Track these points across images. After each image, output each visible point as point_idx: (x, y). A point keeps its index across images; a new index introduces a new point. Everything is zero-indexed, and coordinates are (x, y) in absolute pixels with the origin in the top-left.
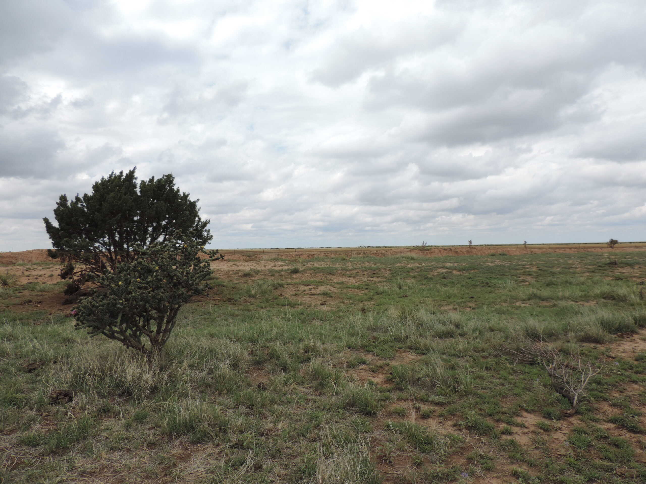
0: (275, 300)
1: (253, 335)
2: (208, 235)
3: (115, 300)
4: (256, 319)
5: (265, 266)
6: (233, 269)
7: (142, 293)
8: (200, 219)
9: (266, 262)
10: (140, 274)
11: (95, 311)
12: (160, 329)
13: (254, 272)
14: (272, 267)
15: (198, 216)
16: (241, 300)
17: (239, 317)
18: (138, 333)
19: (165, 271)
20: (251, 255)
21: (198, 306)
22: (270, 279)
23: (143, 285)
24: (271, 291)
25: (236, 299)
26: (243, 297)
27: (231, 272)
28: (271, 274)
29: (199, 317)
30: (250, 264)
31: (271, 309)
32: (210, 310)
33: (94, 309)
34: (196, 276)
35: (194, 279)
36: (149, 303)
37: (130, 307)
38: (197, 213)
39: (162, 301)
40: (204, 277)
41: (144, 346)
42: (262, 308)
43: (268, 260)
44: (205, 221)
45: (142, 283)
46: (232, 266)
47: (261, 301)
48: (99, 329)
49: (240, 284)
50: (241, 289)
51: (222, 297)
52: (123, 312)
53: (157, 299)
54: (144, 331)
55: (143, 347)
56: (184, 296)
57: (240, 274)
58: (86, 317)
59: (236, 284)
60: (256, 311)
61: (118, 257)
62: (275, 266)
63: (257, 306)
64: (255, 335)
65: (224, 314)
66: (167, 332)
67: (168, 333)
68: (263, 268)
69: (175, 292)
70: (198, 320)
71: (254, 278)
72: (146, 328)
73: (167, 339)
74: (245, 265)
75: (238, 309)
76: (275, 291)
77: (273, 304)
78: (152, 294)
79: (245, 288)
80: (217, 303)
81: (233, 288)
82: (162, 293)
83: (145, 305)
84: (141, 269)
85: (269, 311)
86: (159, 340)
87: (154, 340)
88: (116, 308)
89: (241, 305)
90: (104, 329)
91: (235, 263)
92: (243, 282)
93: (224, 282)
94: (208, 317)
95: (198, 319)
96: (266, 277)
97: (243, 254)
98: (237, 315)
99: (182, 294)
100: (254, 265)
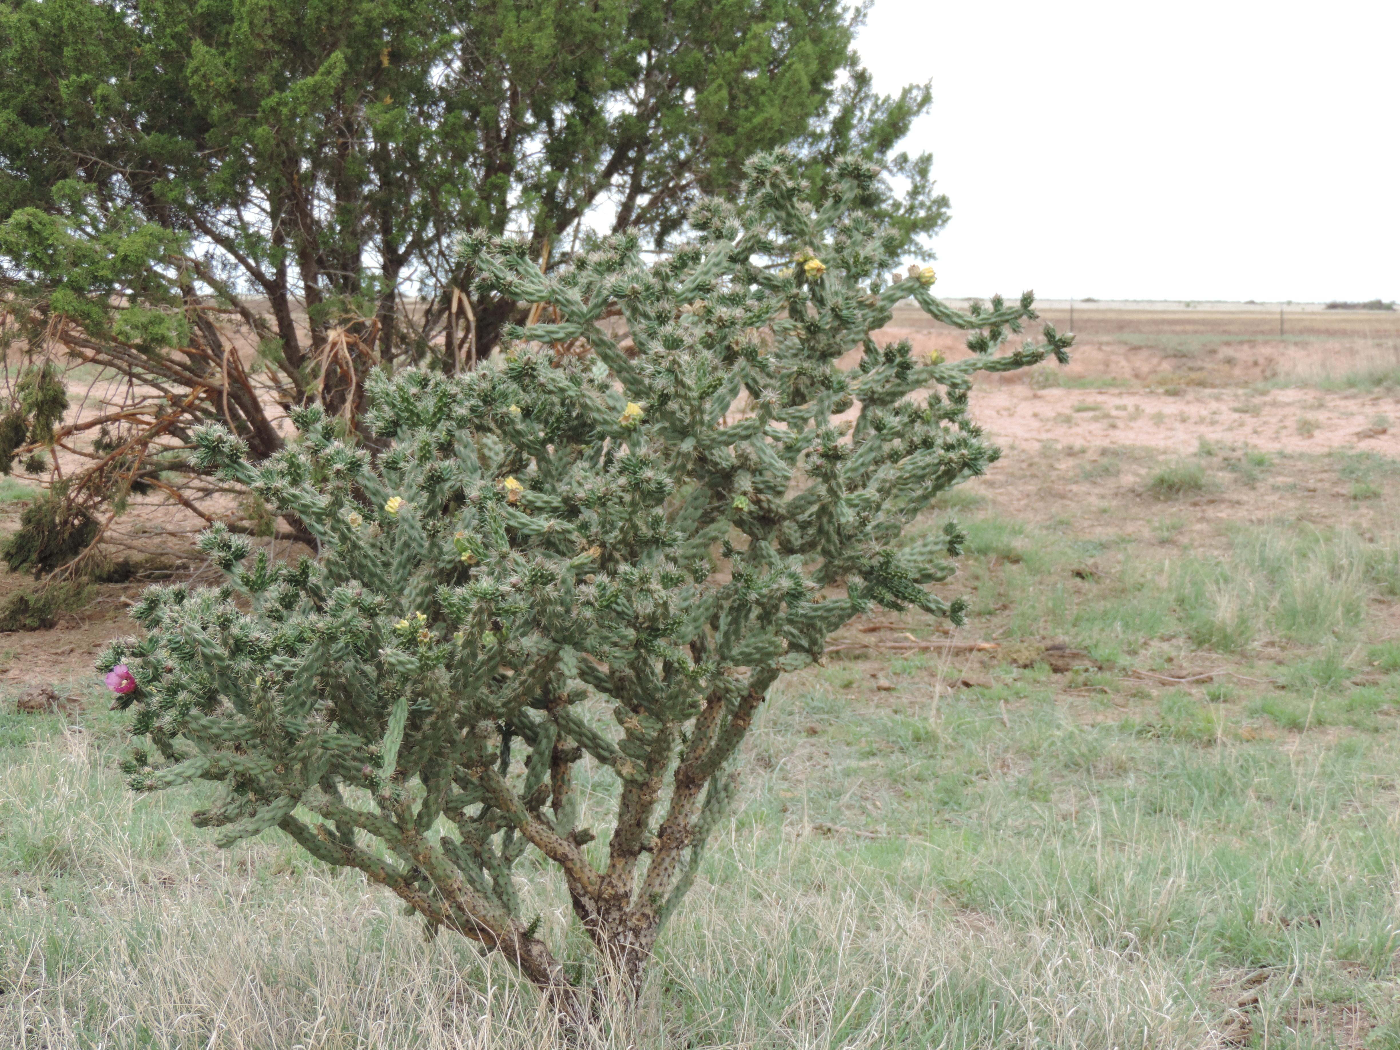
0: (1384, 679)
1: (1249, 917)
2: (915, 193)
3: (370, 613)
4: (1251, 801)
5: (1306, 429)
6: (1078, 443)
7: (542, 579)
8: (862, 79)
9: (1310, 396)
10: (521, 447)
11: (251, 676)
12: (640, 824)
13: (1230, 465)
14: (1361, 436)
15: (853, 61)
16: (1140, 663)
17: (1130, 782)
18: (497, 839)
19: (683, 432)
20: (1194, 344)
21: (847, 686)
22: (1344, 525)
23: (544, 523)
24: (1352, 613)
25: (1102, 653)
26: (1156, 645)
27: (1064, 465)
28: (1348, 489)
29: (853, 763)
30: (1193, 410)
31: (1362, 739)
32: (933, 723)
33: (245, 664)
34: (887, 472)
35: (871, 492)
36: (578, 646)
37: (462, 663)
38: (847, 35)
39: (663, 634)
40: (938, 487)
41: (534, 926)
42: (1295, 726)
43: (1329, 387)
44: (896, 96)
45: (532, 509)
46: (1068, 420)
47: (1282, 674)
48: (265, 797)
49: (1131, 548)
50: (1140, 587)
51: (1008, 634)
52: (417, 695)
53: (633, 623)
54: (534, 827)
55: (527, 936)
56: (804, 607)
57: (1128, 480)
58: (194, 711)
59: (1103, 546)
60: (1250, 749)
61: (332, 335)
62: (1379, 430)
63: (1252, 713)
64: (1260, 915)
65: (1030, 753)
66: (680, 845)
67: (687, 853)
68: (1294, 444)
69: (748, 582)
70: (852, 787)
71: (1224, 513)
72: (547, 809)
73: (679, 891)
74: (1158, 419)
75: (1122, 728)
76: (1382, 612)
77: (1373, 706)
78: (602, 588)
79: (1163, 582)
80: (972, 678)
81: (1079, 574)
82: (667, 581)
83: (551, 660)
84: (527, 413)
85: (1350, 752)
86: (627, 895)
87: (598, 898)
88: (369, 669)
89: (1140, 695)
90: (295, 798)
91: (1092, 398)
92: (1146, 533)
93: (1016, 532)
94: (916, 764)
95: (847, 773)
96: (1317, 508)
97: (1134, 339)
98: (1120, 770)
99: (795, 596)
100: (1228, 416)
